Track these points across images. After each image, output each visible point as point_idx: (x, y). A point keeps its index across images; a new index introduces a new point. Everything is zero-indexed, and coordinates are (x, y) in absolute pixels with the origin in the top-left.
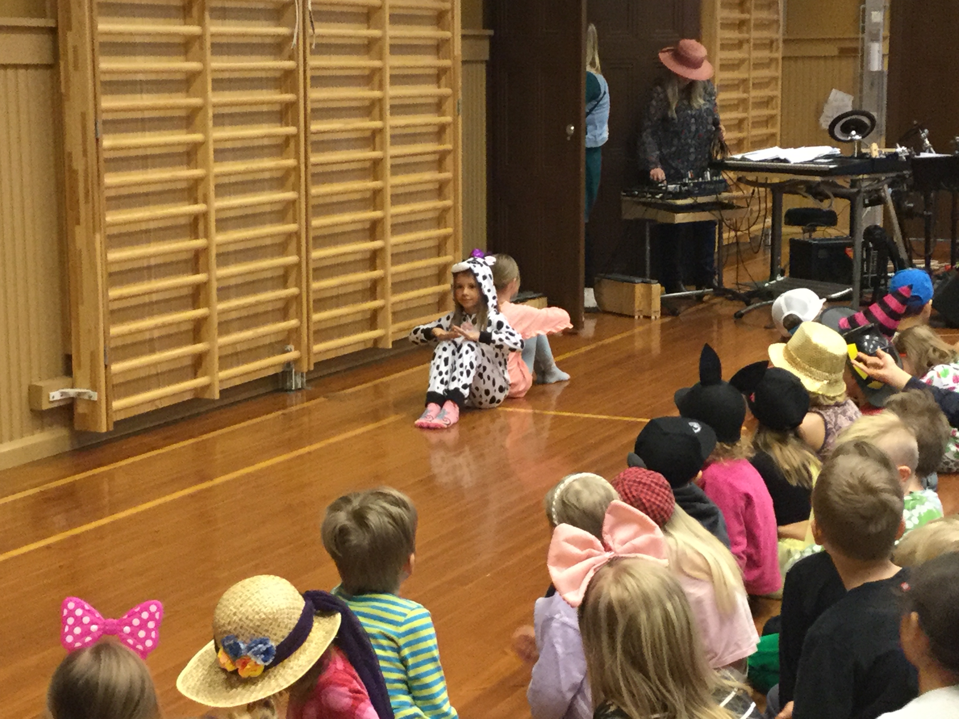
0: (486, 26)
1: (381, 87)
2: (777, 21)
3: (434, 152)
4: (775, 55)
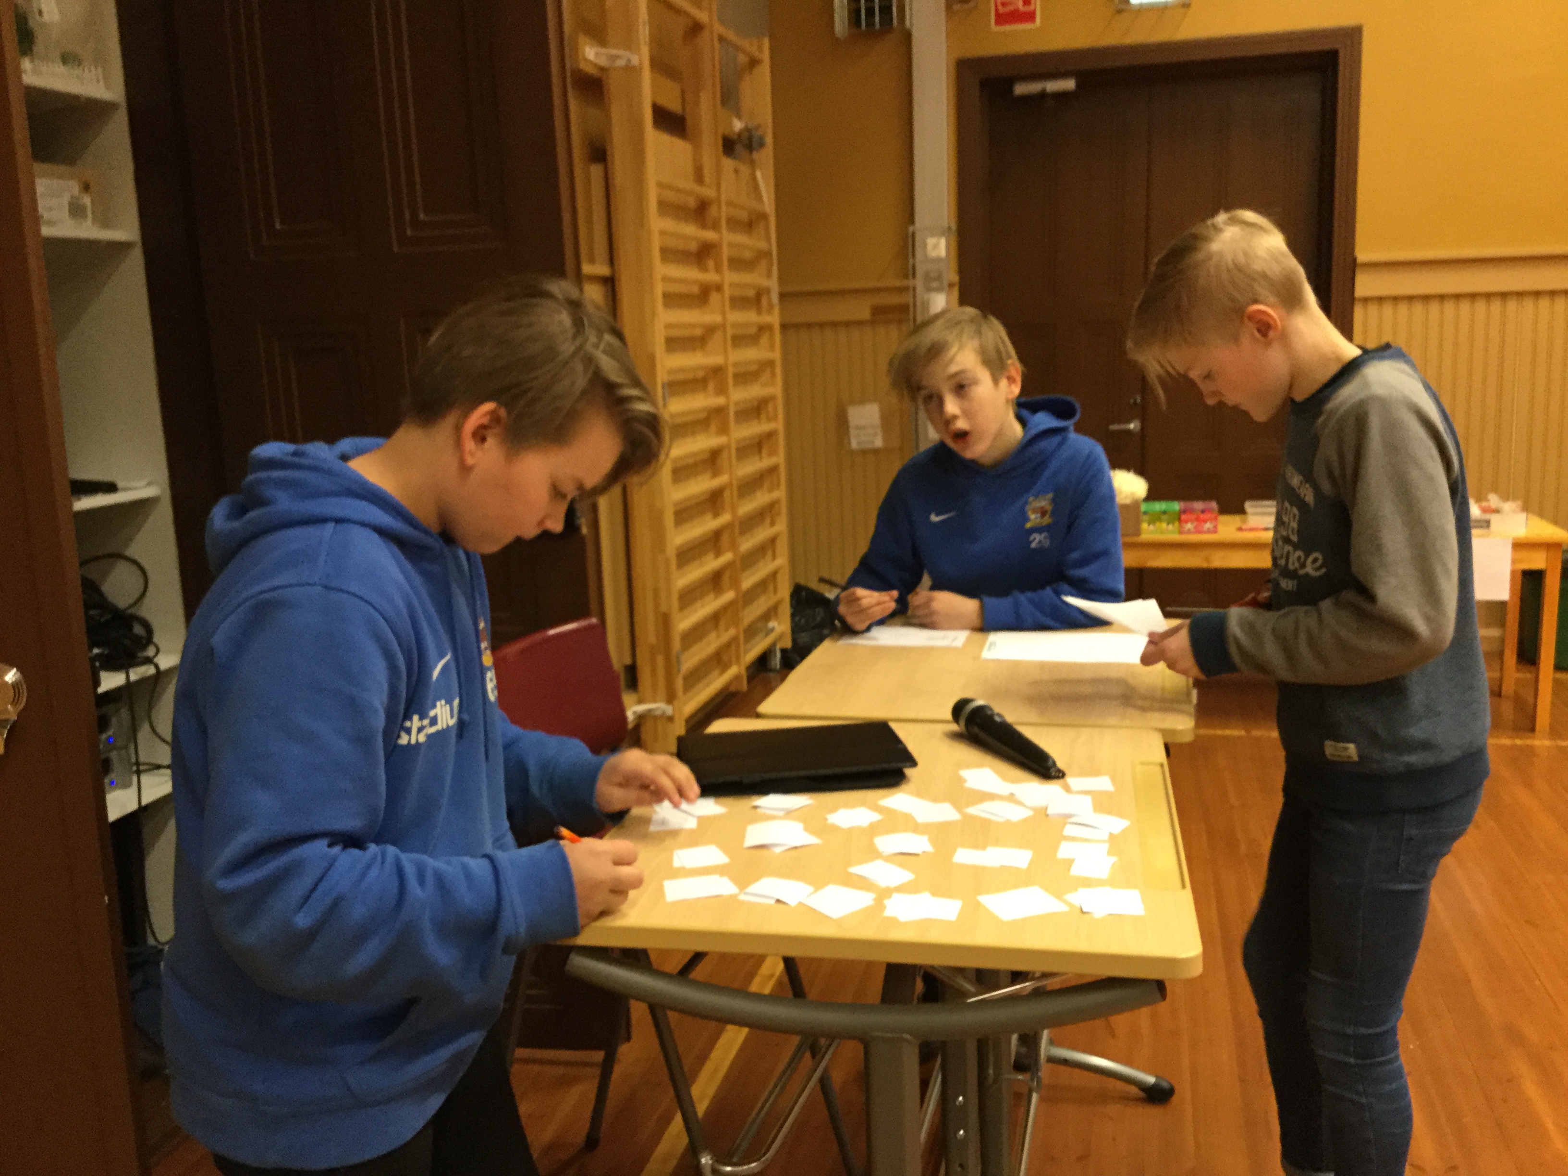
2: (767, 253)
4: (767, 319)
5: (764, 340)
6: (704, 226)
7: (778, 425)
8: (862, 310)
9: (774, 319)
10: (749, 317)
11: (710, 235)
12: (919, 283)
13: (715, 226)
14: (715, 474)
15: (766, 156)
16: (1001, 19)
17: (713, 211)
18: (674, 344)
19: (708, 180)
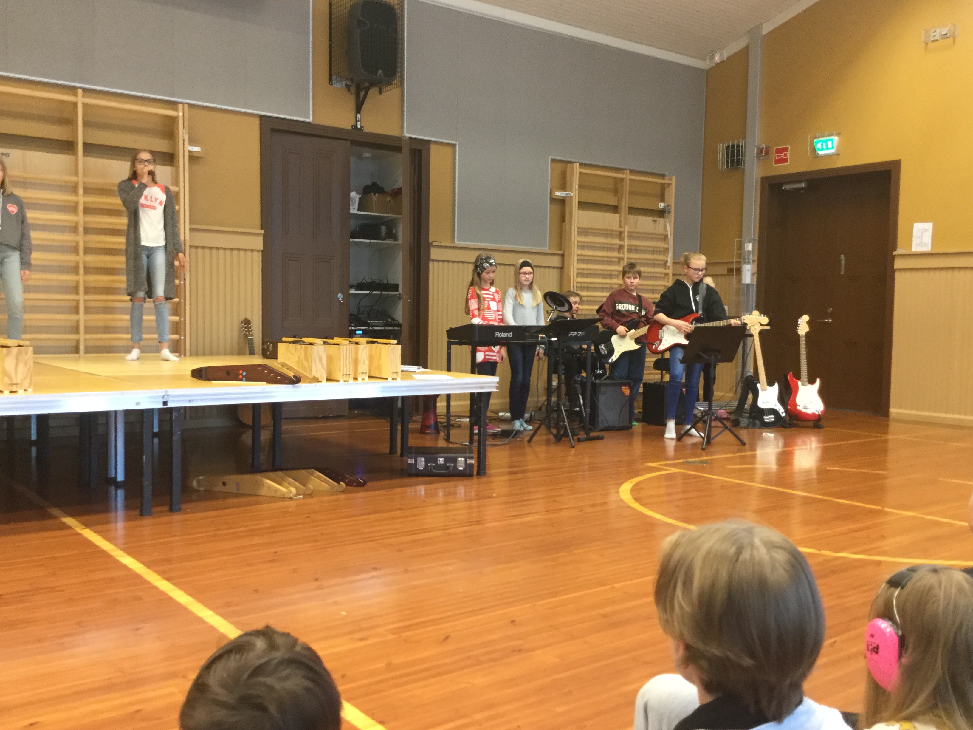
0: (262, 229)
2: (668, 249)
9: (670, 271)
12: (742, 260)
13: (624, 240)
15: (671, 216)
16: (777, 162)
17: (623, 235)
19: (622, 225)
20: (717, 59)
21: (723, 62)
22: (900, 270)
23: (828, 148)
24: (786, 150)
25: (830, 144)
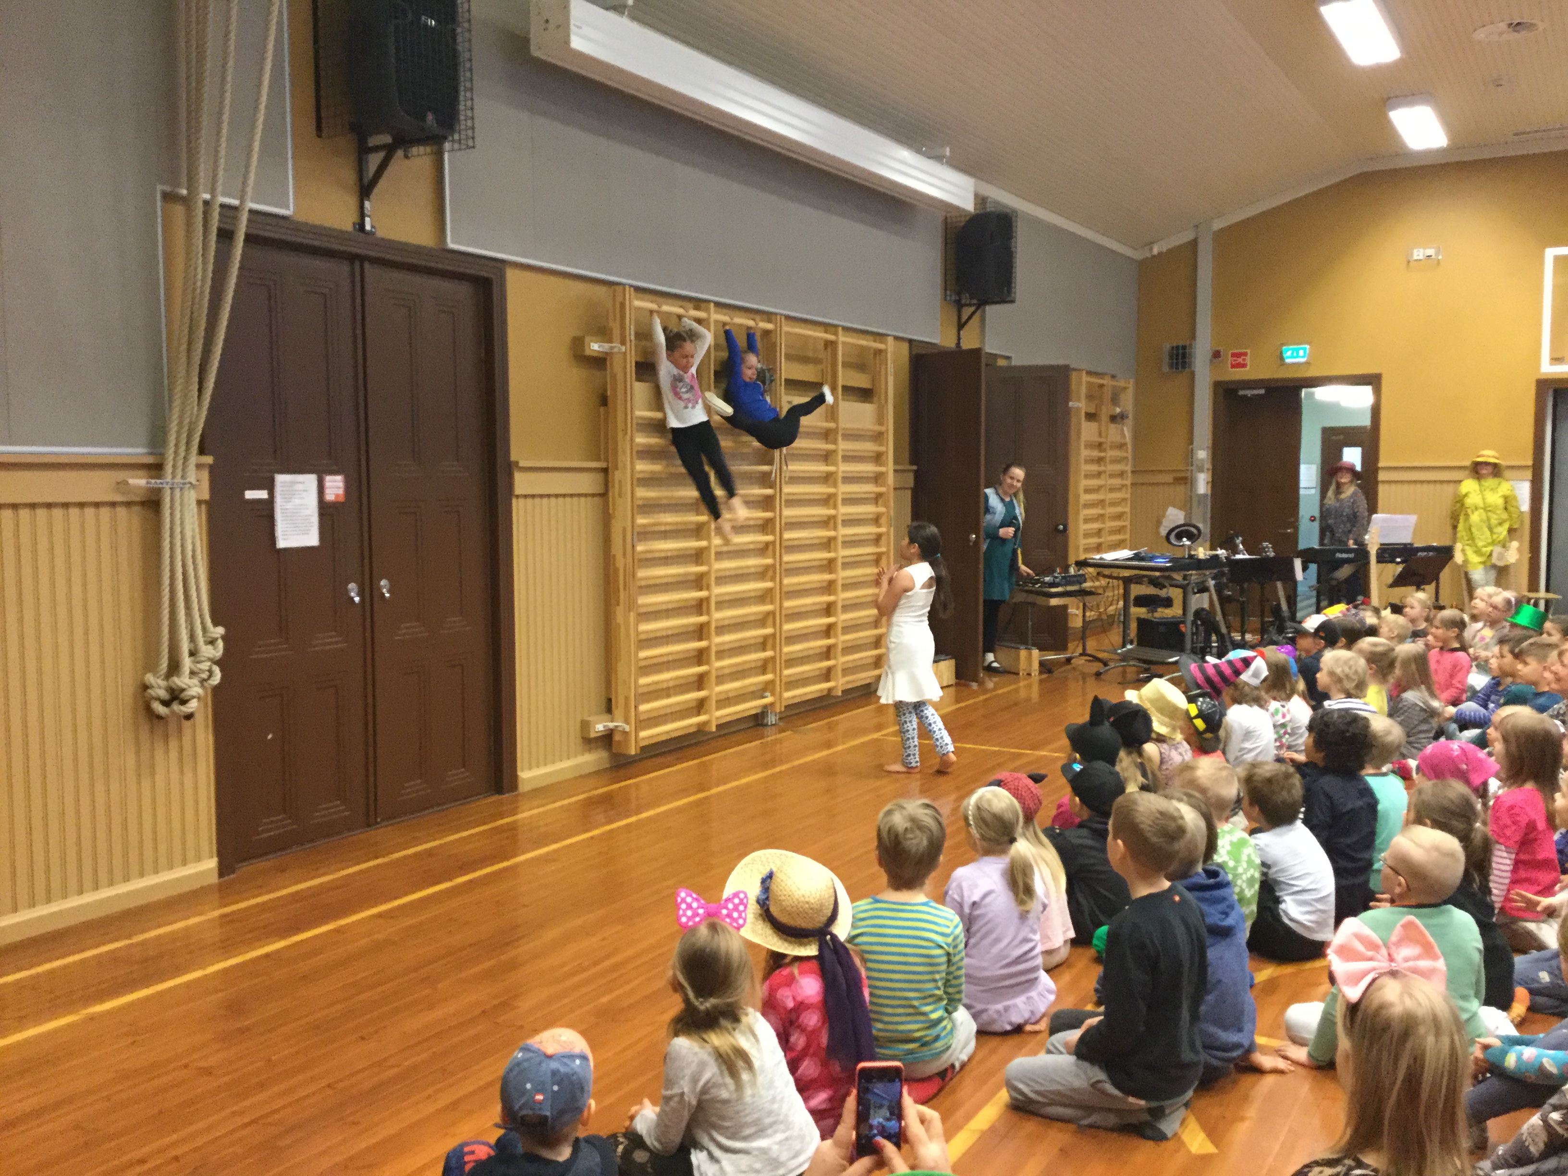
0: (912, 463)
1: (835, 507)
2: (1127, 458)
3: (873, 554)
4: (1125, 482)
5: (1124, 490)
6: (1101, 451)
7: (1127, 523)
8: (1169, 478)
9: (1128, 482)
10: (1117, 482)
11: (1102, 454)
12: (1194, 468)
13: (1105, 451)
14: (1100, 537)
15: (1129, 422)
16: (1233, 366)
17: (1104, 446)
18: (1087, 491)
19: (1104, 434)
20: (1155, 251)
21: (1160, 254)
22: (1383, 482)
23: (1298, 356)
24: (1245, 354)
25: (1301, 353)
